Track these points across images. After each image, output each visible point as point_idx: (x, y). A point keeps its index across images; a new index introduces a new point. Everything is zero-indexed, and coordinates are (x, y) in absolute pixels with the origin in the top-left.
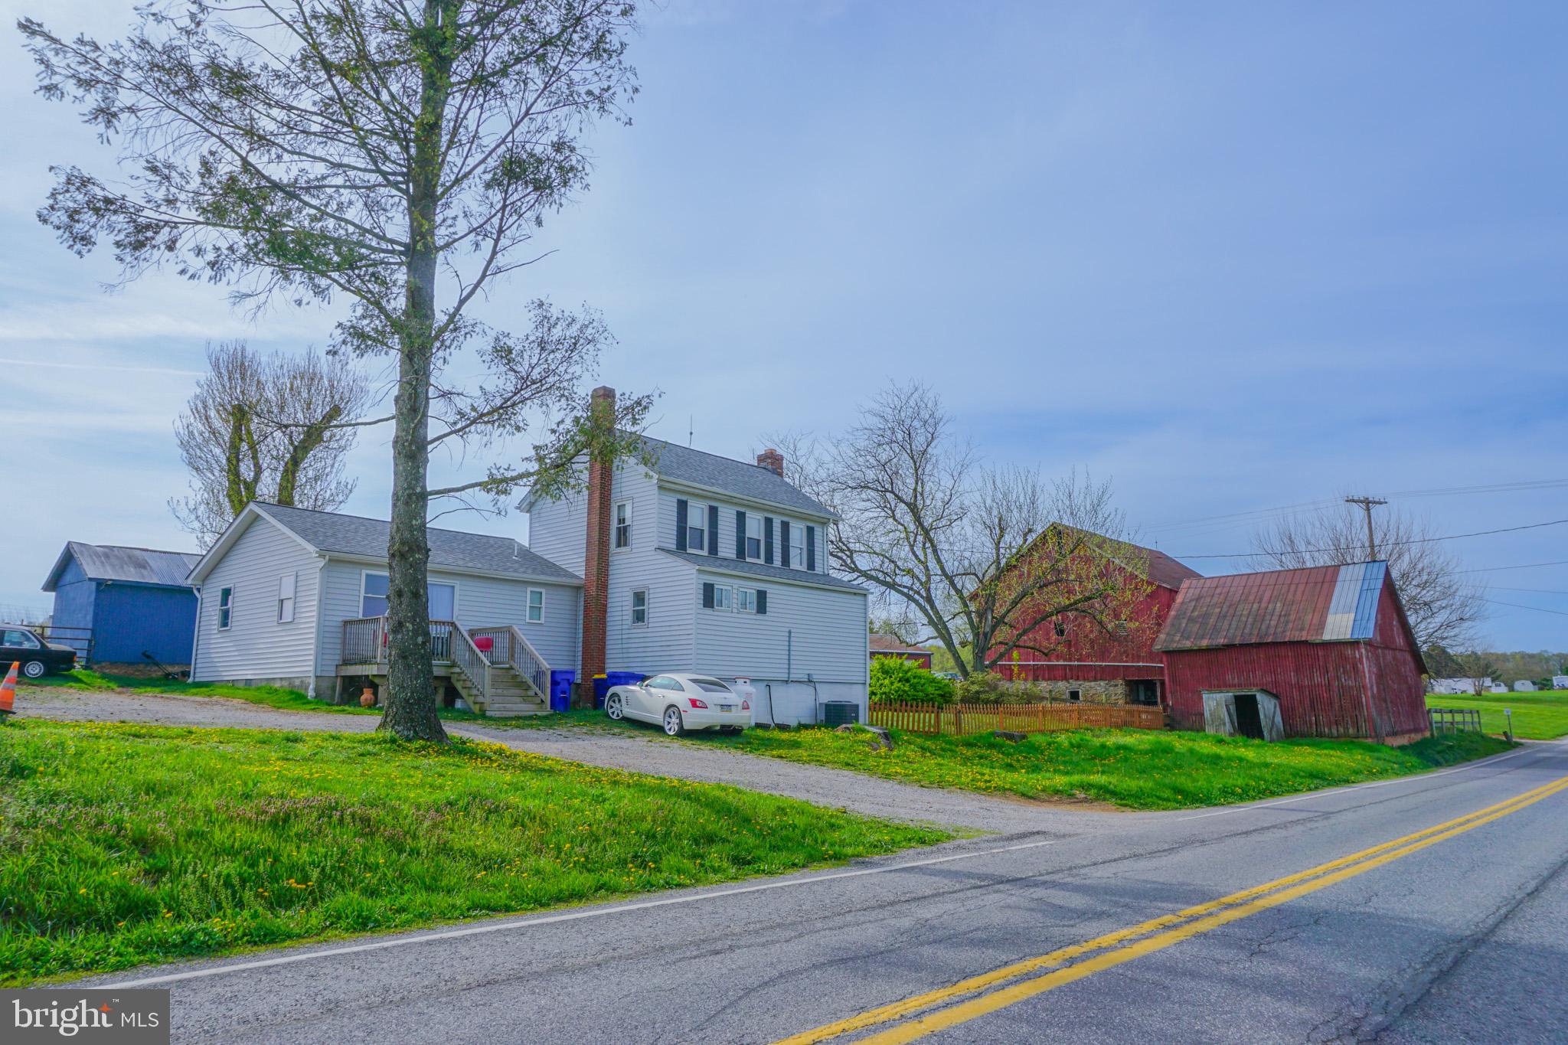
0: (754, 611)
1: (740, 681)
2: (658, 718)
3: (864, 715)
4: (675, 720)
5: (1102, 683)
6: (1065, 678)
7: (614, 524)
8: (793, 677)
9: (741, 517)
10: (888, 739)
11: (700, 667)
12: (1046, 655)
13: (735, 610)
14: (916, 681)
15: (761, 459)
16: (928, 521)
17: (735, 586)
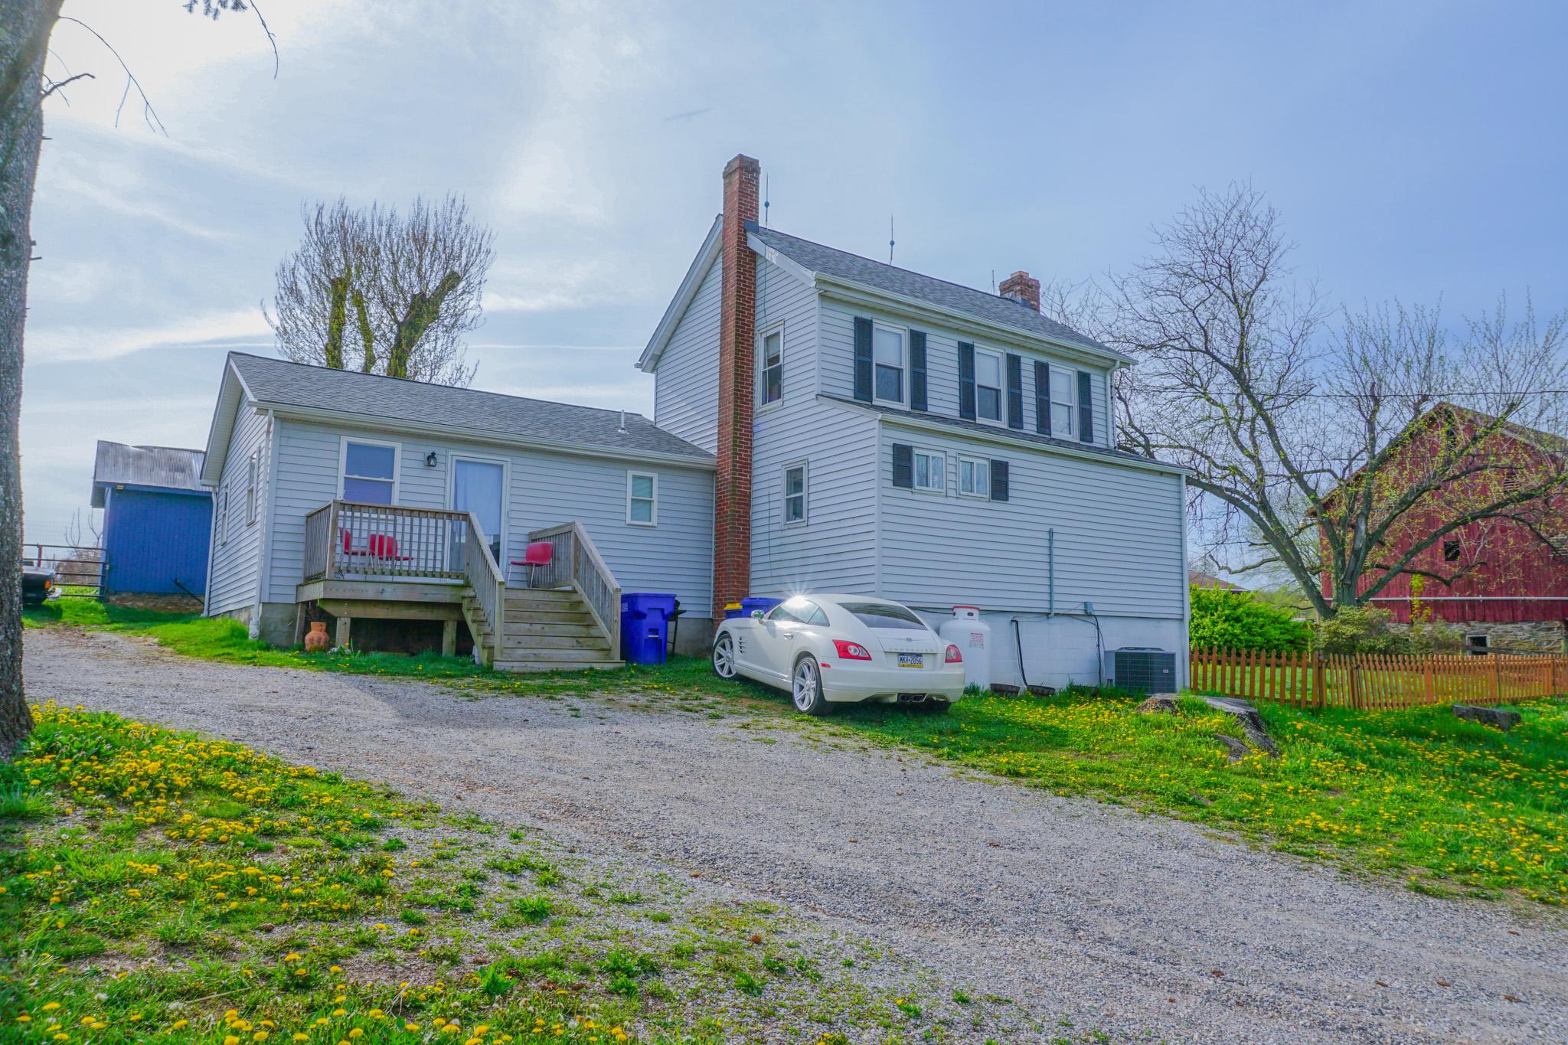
0: (988, 496)
1: (962, 613)
2: (784, 678)
3: (1183, 672)
4: (810, 683)
5: (1526, 626)
6: (1463, 619)
7: (760, 366)
8: (1058, 607)
9: (966, 353)
10: (1258, 728)
11: (887, 587)
12: (1447, 584)
13: (952, 493)
14: (1250, 620)
15: (1006, 287)
16: (1263, 386)
17: (951, 453)
